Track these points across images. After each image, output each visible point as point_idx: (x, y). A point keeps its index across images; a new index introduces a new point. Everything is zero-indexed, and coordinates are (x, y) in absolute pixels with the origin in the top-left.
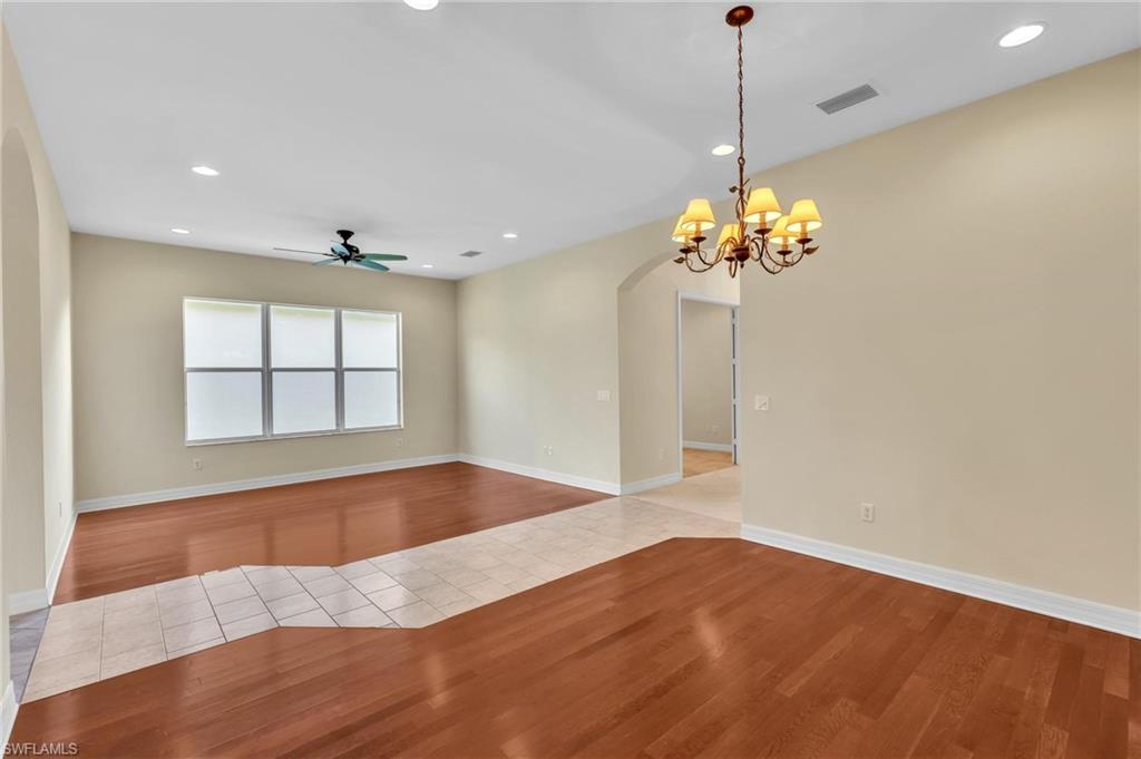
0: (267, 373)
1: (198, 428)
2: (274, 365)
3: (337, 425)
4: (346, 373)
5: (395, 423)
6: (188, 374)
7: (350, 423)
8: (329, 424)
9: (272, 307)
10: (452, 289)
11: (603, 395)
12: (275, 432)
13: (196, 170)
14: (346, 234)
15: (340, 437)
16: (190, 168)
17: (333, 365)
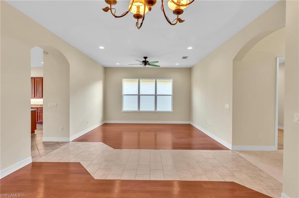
0: (139, 96)
1: (125, 108)
2: (141, 94)
3: (155, 110)
4: (157, 96)
5: (171, 110)
6: (124, 96)
7: (158, 109)
8: (153, 109)
9: (140, 80)
10: (189, 70)
11: (227, 106)
12: (140, 110)
13: (100, 48)
14: (145, 58)
15: (155, 113)
16: (99, 47)
17: (154, 94)
